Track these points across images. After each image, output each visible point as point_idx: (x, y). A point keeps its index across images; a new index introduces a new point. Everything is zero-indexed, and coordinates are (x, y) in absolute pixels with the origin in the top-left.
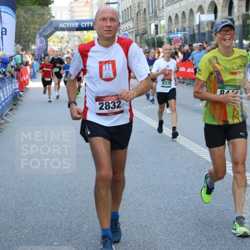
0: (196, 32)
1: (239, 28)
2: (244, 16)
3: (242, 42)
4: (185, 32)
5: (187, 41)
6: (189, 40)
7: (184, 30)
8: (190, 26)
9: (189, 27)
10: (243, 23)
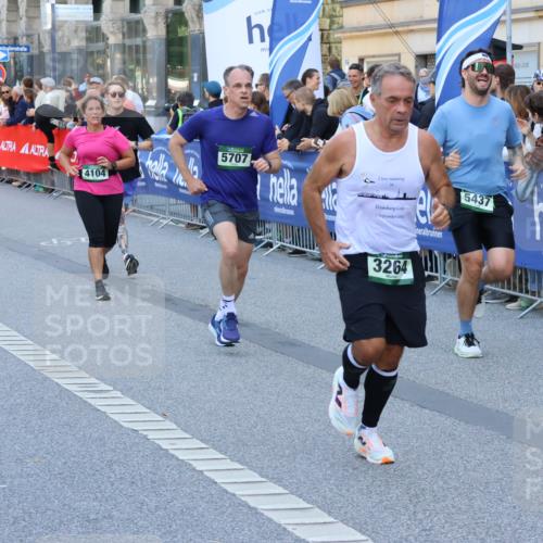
0: (47, 48)
1: (156, 46)
2: (170, 15)
3: (166, 83)
4: (17, 49)
5: (21, 71)
6: (26, 68)
7: (15, 42)
8: (30, 32)
9: (28, 36)
10: (168, 32)
